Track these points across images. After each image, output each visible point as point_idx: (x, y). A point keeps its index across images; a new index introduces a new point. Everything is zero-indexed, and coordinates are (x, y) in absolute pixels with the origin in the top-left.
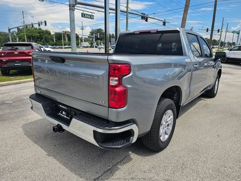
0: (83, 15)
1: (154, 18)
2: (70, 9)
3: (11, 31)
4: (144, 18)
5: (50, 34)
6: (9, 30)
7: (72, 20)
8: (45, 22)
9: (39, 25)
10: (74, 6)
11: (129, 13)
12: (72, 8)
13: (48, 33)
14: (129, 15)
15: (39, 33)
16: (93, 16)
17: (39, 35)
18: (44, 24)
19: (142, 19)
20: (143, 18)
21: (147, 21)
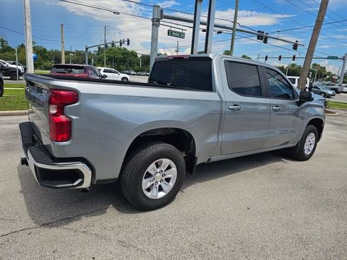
0: (170, 33)
1: (277, 39)
2: (153, 25)
3: (89, 50)
4: (263, 37)
5: (136, 56)
6: (87, 49)
7: (154, 38)
8: (128, 40)
9: (121, 43)
10: (158, 20)
11: (237, 30)
12: (156, 22)
13: (134, 54)
14: (236, 33)
15: (123, 54)
16: (184, 34)
17: (122, 57)
18: (126, 43)
19: (258, 39)
20: (259, 37)
21: (265, 42)
